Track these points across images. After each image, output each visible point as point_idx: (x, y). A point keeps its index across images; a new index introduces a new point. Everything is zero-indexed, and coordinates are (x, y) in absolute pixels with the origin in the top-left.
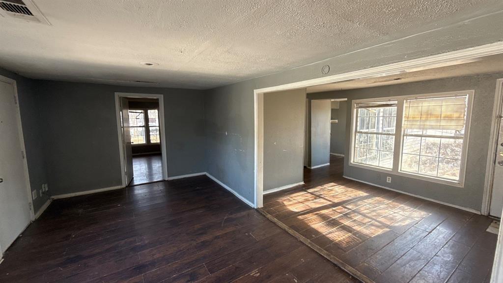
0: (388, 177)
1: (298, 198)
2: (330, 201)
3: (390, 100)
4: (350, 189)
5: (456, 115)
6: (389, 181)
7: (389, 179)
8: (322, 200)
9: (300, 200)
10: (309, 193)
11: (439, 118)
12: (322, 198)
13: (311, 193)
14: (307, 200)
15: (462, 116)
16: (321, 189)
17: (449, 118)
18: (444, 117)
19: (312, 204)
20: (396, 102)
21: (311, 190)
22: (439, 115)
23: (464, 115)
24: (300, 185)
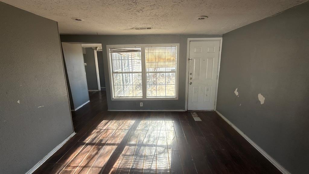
0: (141, 103)
1: (78, 160)
2: (113, 144)
3: (135, 47)
4: (121, 121)
5: (172, 58)
6: (141, 105)
7: (141, 104)
8: (107, 148)
9: (83, 164)
10: (88, 144)
11: (165, 60)
12: (104, 144)
13: (91, 144)
14: (91, 158)
15: (175, 59)
16: (97, 132)
17: (169, 60)
18: (167, 60)
19: (99, 160)
20: (140, 49)
21: (88, 140)
22: (164, 58)
23: (176, 58)
24: (71, 139)
